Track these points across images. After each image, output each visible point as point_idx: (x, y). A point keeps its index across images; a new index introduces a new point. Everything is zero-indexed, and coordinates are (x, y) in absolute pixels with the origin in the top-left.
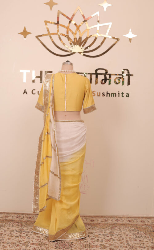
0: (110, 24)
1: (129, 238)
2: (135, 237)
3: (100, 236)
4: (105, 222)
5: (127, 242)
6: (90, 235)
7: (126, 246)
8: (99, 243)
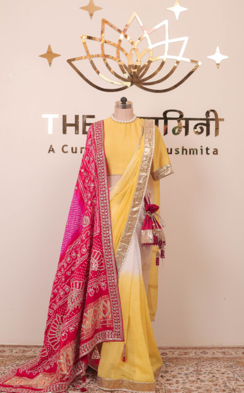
0: (186, 39)
1: (227, 377)
2: (236, 375)
3: (181, 376)
4: (185, 356)
5: (224, 383)
6: (163, 374)
7: (223, 388)
8: (181, 386)
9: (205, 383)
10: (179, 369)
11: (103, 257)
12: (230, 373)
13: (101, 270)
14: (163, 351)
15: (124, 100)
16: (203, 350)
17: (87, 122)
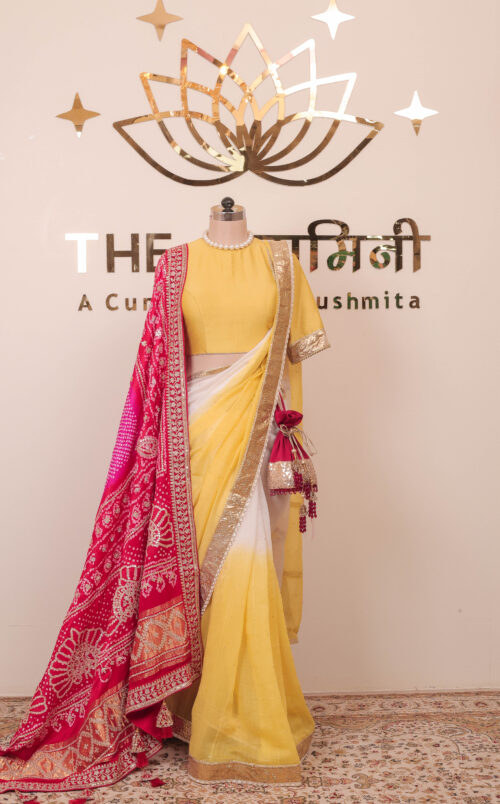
0: (351, 77)
1: (445, 753)
2: (462, 748)
3: (351, 752)
4: (361, 712)
5: (439, 764)
6: (316, 749)
7: (437, 775)
8: (352, 772)
9: (400, 766)
10: (349, 738)
11: (172, 520)
12: (450, 743)
13: (167, 546)
14: (315, 703)
15: (228, 204)
16: (396, 700)
17: (156, 247)
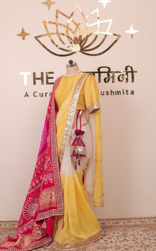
0: (111, 21)
1: (144, 238)
2: (149, 236)
3: (114, 238)
4: (117, 225)
5: (142, 241)
6: (102, 237)
7: (141, 245)
8: (114, 244)
9: (129, 242)
10: (113, 233)
11: (51, 162)
12: (146, 234)
13: (50, 170)
14: (102, 222)
15: (71, 62)
16: (128, 220)
17: (49, 76)
